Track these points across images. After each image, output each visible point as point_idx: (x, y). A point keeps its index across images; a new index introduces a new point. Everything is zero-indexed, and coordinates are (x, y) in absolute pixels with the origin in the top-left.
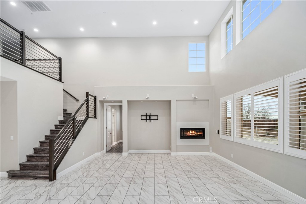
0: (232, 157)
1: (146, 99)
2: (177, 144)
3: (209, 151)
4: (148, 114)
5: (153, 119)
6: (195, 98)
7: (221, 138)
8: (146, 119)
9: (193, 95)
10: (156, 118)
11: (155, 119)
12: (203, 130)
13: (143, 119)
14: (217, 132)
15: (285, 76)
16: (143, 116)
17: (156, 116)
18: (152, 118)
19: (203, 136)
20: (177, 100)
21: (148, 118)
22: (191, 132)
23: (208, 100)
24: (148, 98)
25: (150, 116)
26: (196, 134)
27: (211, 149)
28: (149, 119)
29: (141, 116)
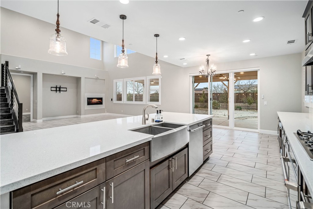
0: (122, 112)
1: (62, 74)
2: (85, 109)
3: (105, 113)
4: (58, 86)
5: (62, 91)
6: (98, 78)
7: (114, 103)
8: (56, 91)
9: (96, 76)
10: (65, 89)
11: (64, 91)
12: (101, 99)
13: (53, 91)
14: (110, 100)
15: (147, 77)
16: (53, 87)
17: (65, 88)
18: (61, 89)
19: (101, 103)
20: (85, 78)
21: (58, 89)
22: (94, 100)
23: (105, 80)
24: (64, 73)
25: (60, 88)
26: (97, 101)
27: (106, 111)
28: (59, 91)
29: (51, 87)
